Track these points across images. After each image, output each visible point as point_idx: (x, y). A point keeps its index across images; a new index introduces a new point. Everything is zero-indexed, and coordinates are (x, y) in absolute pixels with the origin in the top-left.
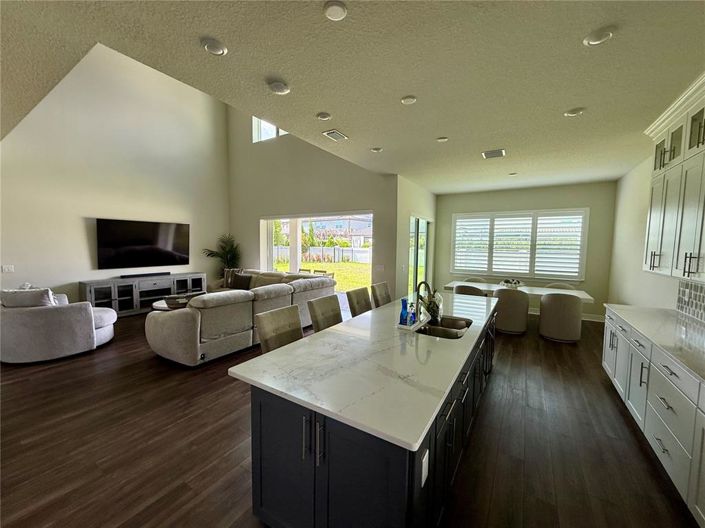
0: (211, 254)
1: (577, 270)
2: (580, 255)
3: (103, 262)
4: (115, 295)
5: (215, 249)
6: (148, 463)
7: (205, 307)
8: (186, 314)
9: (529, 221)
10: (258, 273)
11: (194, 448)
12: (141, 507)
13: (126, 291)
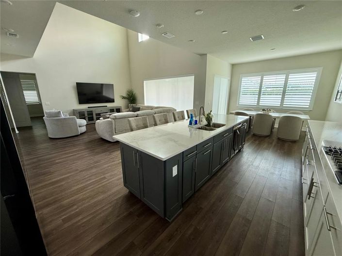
0: (124, 98)
1: (309, 104)
2: (312, 96)
3: (81, 102)
4: (86, 115)
5: (125, 95)
6: (94, 170)
7: (115, 118)
8: (109, 121)
9: (283, 77)
10: (143, 106)
11: (110, 167)
12: (91, 182)
13: (90, 113)
